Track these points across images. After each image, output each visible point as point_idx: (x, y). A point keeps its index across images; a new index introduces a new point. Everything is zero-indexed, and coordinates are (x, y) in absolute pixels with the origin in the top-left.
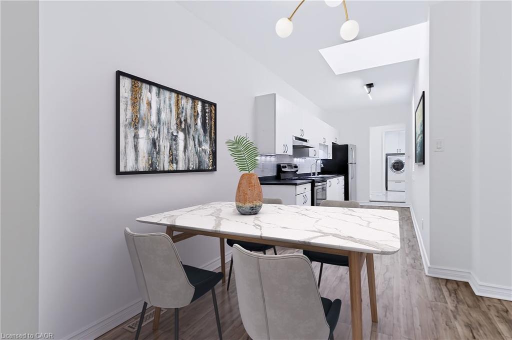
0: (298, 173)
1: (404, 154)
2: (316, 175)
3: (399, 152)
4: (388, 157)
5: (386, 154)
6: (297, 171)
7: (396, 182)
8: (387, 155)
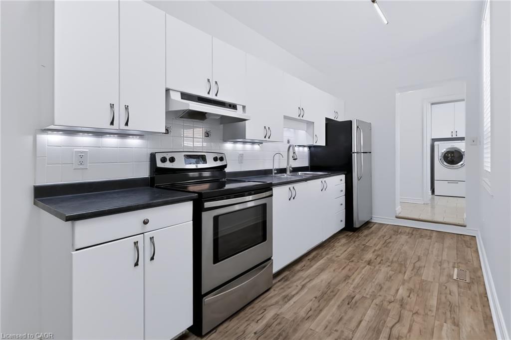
0: (227, 170)
1: (462, 139)
2: (288, 172)
3: (454, 136)
4: (436, 143)
5: (432, 139)
6: (225, 166)
7: (449, 181)
8: (434, 140)
